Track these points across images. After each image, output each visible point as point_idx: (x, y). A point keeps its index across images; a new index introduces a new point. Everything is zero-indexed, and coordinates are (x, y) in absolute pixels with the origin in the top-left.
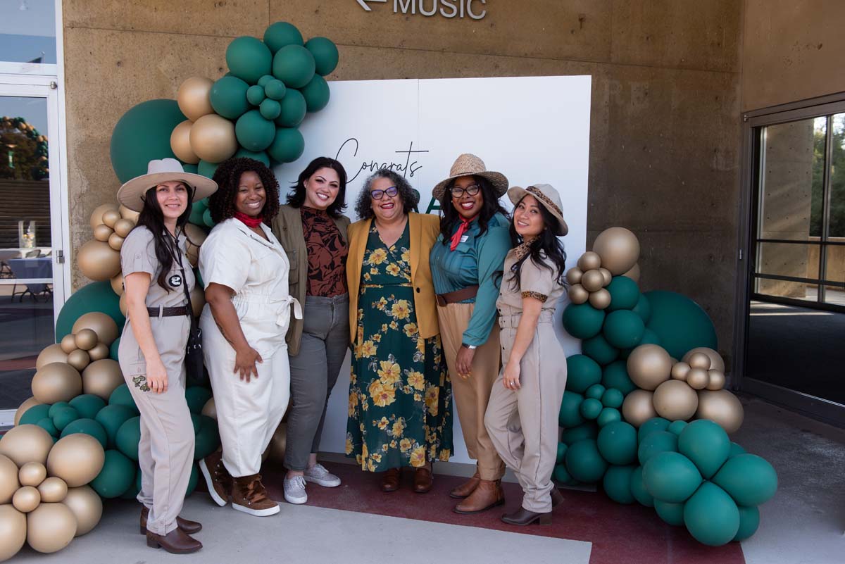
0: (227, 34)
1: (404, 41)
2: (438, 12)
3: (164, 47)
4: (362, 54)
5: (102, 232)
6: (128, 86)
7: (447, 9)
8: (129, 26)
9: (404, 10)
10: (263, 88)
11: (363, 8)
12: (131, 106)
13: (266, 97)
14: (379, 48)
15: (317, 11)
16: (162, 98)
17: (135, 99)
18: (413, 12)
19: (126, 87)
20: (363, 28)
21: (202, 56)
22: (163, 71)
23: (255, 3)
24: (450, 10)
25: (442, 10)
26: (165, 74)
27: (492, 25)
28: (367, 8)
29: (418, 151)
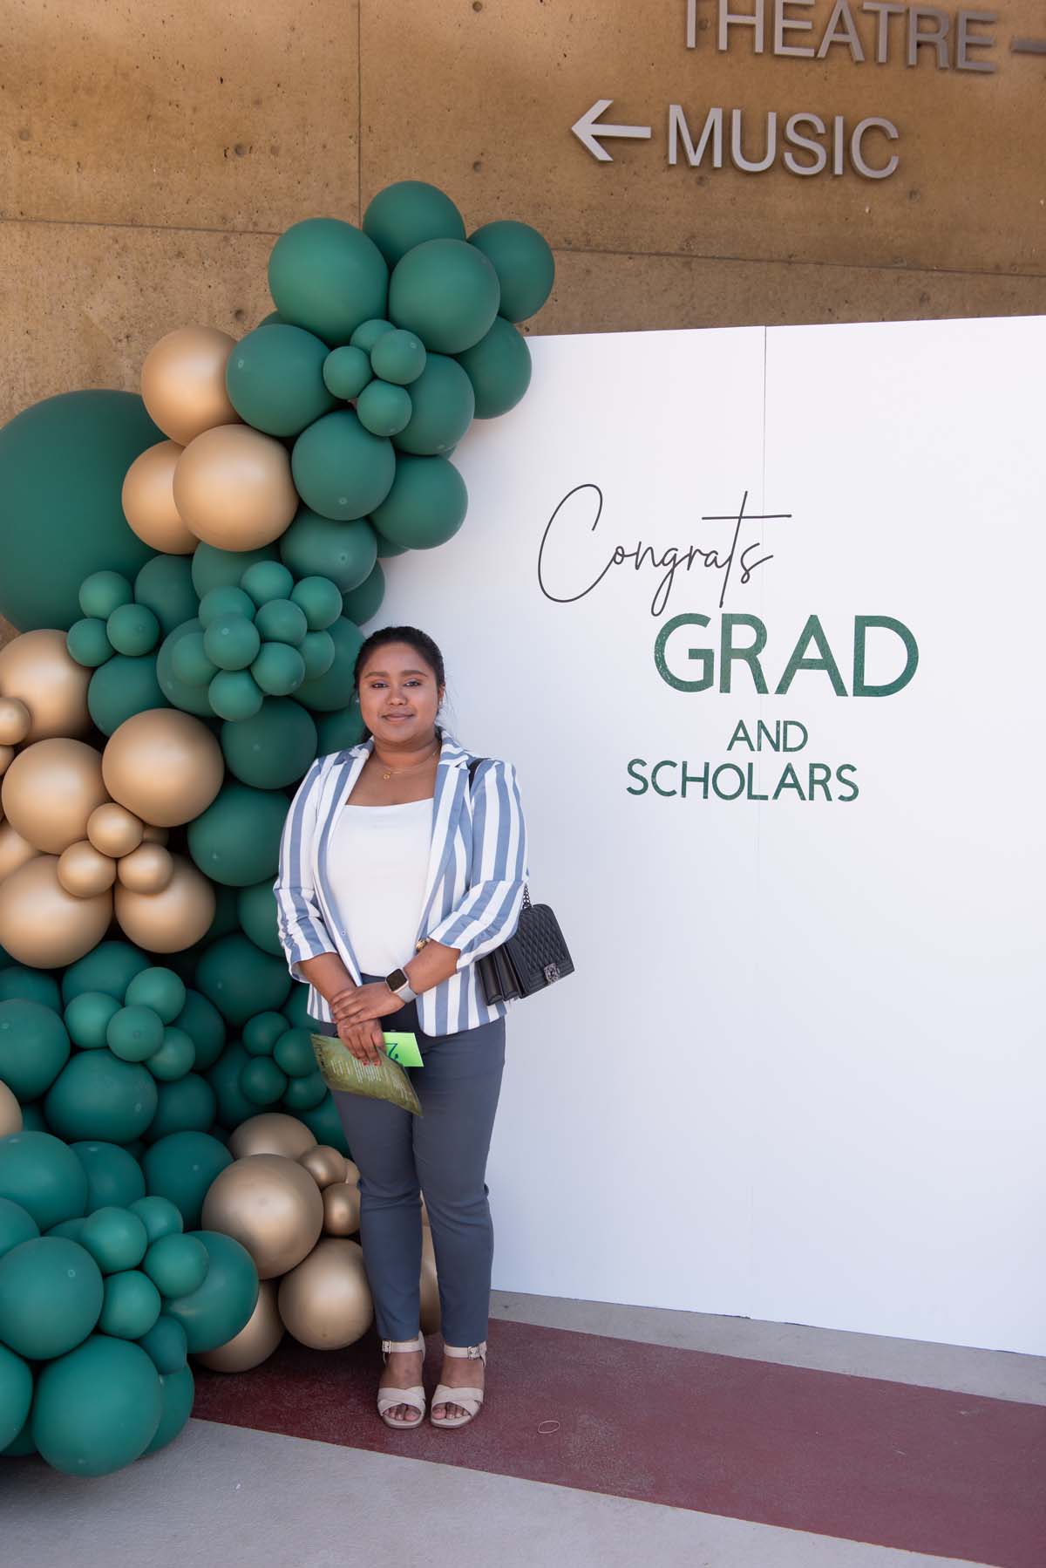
0: (255, 224)
1: (693, 237)
2: (779, 161)
3: (99, 260)
4: (588, 272)
6: (11, 357)
7: (801, 155)
8: (12, 208)
9: (695, 159)
10: (368, 355)
11: (592, 156)
12: (19, 408)
13: (374, 377)
14: (630, 254)
15: (476, 165)
16: (94, 387)
17: (29, 390)
18: (718, 162)
19: (7, 360)
20: (589, 206)
21: (192, 282)
22: (96, 320)
23: (324, 147)
24: (809, 157)
25: (788, 157)
26: (101, 328)
27: (912, 194)
28: (601, 154)
29: (761, 515)
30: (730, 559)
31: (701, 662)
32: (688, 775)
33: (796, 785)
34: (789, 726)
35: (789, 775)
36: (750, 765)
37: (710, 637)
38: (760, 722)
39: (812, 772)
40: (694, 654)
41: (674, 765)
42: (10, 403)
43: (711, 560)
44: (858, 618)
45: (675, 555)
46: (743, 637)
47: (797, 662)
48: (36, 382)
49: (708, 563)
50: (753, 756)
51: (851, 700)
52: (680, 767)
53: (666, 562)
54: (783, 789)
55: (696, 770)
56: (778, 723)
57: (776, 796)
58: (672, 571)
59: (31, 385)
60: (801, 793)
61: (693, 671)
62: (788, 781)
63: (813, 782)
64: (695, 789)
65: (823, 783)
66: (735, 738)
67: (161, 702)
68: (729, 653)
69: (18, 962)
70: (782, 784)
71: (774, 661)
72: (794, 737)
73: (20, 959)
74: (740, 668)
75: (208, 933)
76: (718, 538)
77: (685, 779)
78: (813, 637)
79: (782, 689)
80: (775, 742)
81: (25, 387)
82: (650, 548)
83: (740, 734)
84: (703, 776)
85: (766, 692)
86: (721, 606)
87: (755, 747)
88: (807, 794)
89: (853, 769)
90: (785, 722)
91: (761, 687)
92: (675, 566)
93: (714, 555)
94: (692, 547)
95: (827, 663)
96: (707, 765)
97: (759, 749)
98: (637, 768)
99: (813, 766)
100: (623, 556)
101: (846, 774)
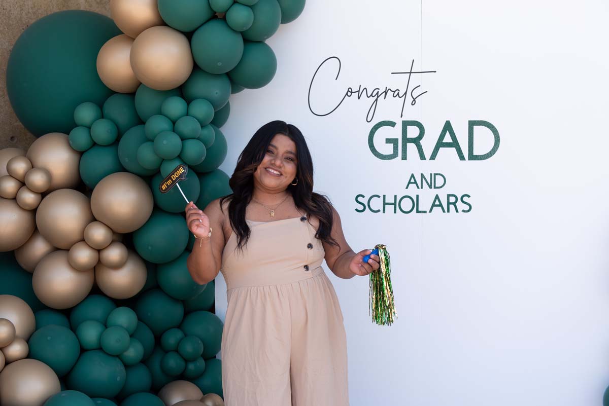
5: (10, 186)
13: (235, 2)
16: (65, 9)
29: (421, 71)
30: (406, 93)
31: (391, 145)
32: (386, 202)
33: (441, 205)
34: (437, 176)
35: (437, 200)
36: (417, 196)
37: (396, 133)
38: (422, 174)
39: (448, 199)
40: (388, 141)
41: (379, 197)
42: (21, 17)
43: (396, 94)
44: (469, 121)
45: (378, 92)
46: (413, 132)
47: (440, 144)
48: (35, 7)
49: (395, 95)
50: (419, 192)
51: (467, 162)
52: (382, 198)
53: (373, 95)
54: (434, 208)
55: (390, 199)
56: (431, 174)
57: (431, 211)
58: (377, 100)
59: (32, 8)
60: (443, 209)
61: (388, 149)
62: (436, 203)
63: (449, 203)
64: (389, 208)
65: (454, 204)
66: (410, 182)
67: (121, 168)
68: (406, 140)
69: (47, 306)
70: (434, 205)
71: (428, 144)
72: (439, 181)
73: (49, 305)
74: (411, 147)
75: (144, 288)
76: (399, 83)
77: (385, 204)
78: (448, 132)
79: (433, 157)
80: (429, 183)
81: (29, 9)
82: (365, 88)
83: (412, 180)
84: (393, 202)
85: (425, 159)
86: (401, 117)
87: (420, 186)
88: (446, 210)
89: (469, 196)
90: (434, 174)
91: (422, 157)
92: (378, 97)
93: (397, 92)
94: (386, 88)
95: (455, 144)
96: (395, 197)
97: (422, 188)
98: (360, 199)
99: (449, 196)
100: (352, 92)
101: (465, 199)
